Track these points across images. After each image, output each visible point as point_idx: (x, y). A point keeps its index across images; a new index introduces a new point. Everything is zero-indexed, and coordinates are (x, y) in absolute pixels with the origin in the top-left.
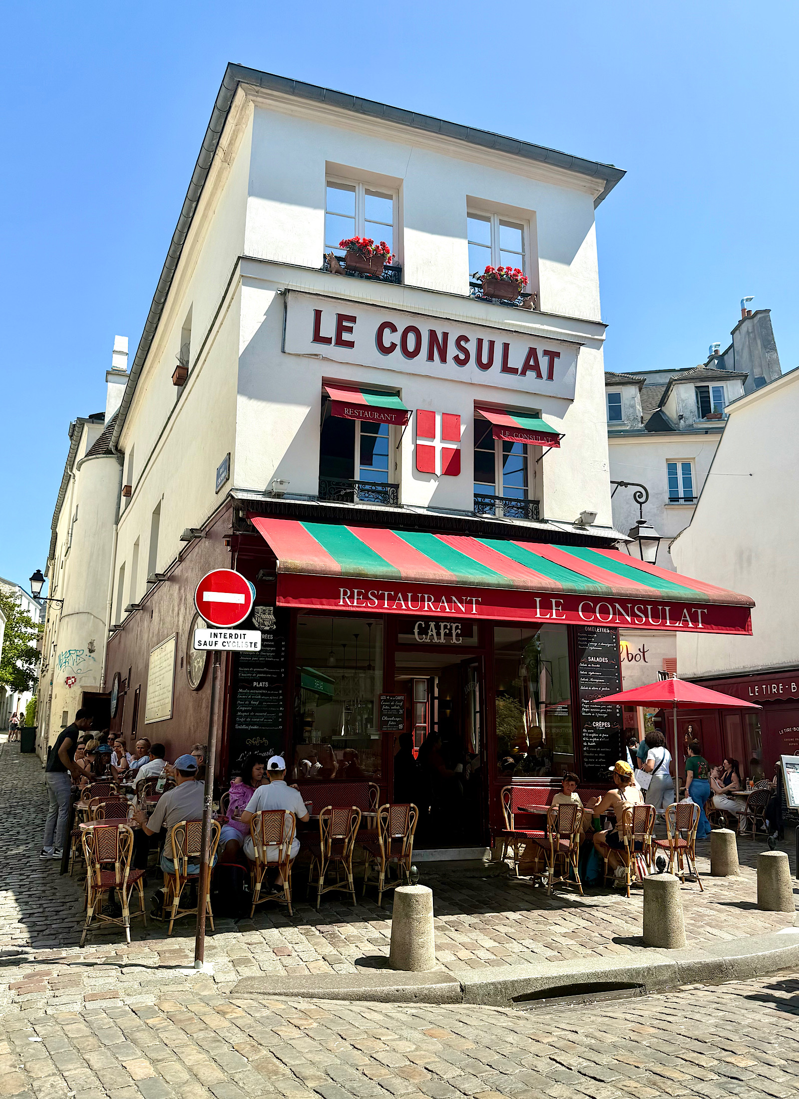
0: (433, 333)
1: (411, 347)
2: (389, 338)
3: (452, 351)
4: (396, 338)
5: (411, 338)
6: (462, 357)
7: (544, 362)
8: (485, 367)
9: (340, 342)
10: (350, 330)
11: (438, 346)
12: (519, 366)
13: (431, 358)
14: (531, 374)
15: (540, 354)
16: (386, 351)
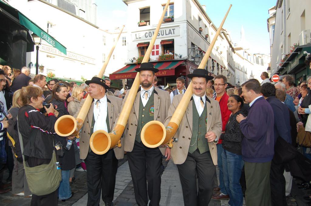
0: (153, 32)
1: (150, 35)
8: (162, 35)
9: (139, 38)
14: (170, 34)
15: (171, 30)
16: (146, 37)
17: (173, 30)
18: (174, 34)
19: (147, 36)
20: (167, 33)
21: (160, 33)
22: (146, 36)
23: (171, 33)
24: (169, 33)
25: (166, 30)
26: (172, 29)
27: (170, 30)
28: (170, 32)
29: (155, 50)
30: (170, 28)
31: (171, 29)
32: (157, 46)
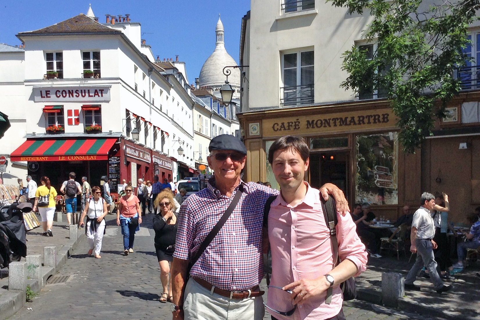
0: (69, 91)
1: (64, 95)
3: (75, 94)
4: (60, 94)
5: (64, 93)
6: (78, 95)
7: (100, 93)
8: (84, 97)
9: (47, 97)
10: (49, 94)
11: (71, 93)
12: (93, 95)
13: (70, 97)
14: (97, 96)
15: (98, 91)
16: (58, 97)
18: (102, 96)
19: (60, 96)
21: (80, 92)
22: (58, 95)
25: (89, 91)
26: (100, 90)
27: (96, 91)
28: (96, 94)
29: (73, 117)
30: (96, 88)
31: (98, 89)
32: (76, 112)
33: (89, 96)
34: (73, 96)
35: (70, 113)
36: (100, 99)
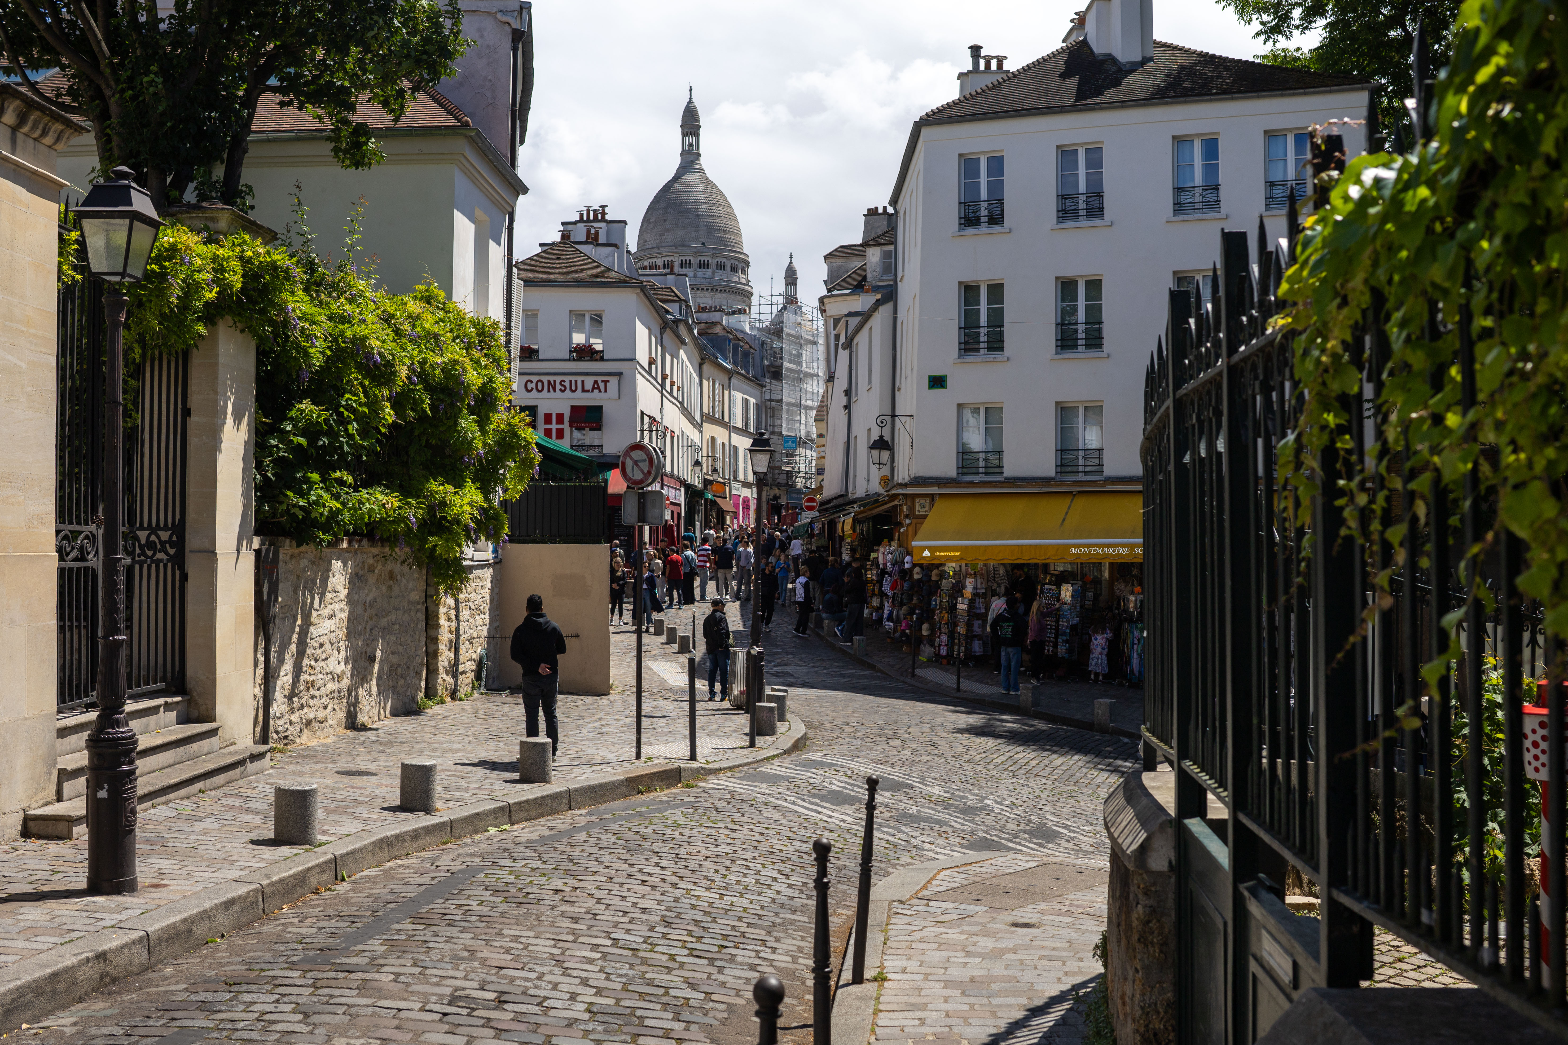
0: (549, 382)
1: (540, 388)
2: (530, 386)
3: (558, 387)
4: (533, 385)
5: (540, 384)
6: (563, 389)
7: (602, 386)
8: (573, 392)
11: (552, 386)
12: (590, 388)
14: (596, 391)
15: (599, 382)
16: (529, 391)
17: (605, 382)
18: (606, 391)
19: (533, 389)
20: (589, 385)
21: (567, 384)
23: (598, 388)
24: (594, 388)
25: (583, 381)
26: (602, 381)
27: (596, 382)
28: (596, 387)
29: (554, 426)
30: (596, 378)
31: (600, 379)
32: (560, 418)
33: (584, 390)
34: (555, 390)
35: (548, 418)
36: (603, 395)
